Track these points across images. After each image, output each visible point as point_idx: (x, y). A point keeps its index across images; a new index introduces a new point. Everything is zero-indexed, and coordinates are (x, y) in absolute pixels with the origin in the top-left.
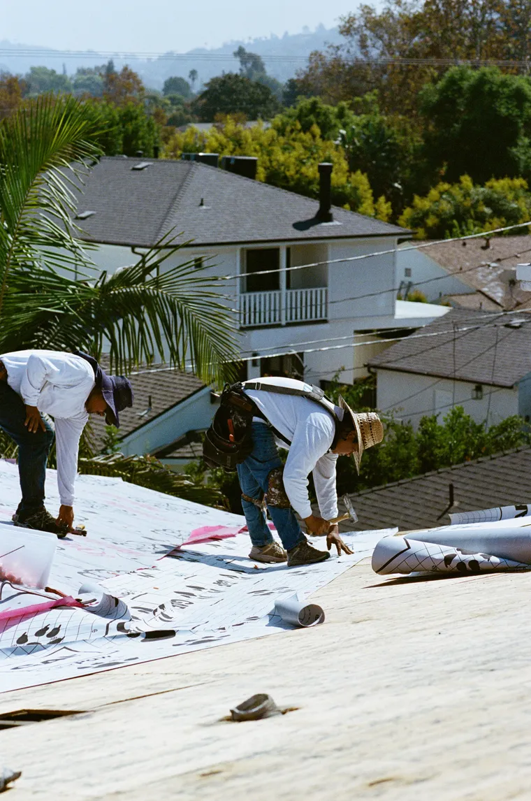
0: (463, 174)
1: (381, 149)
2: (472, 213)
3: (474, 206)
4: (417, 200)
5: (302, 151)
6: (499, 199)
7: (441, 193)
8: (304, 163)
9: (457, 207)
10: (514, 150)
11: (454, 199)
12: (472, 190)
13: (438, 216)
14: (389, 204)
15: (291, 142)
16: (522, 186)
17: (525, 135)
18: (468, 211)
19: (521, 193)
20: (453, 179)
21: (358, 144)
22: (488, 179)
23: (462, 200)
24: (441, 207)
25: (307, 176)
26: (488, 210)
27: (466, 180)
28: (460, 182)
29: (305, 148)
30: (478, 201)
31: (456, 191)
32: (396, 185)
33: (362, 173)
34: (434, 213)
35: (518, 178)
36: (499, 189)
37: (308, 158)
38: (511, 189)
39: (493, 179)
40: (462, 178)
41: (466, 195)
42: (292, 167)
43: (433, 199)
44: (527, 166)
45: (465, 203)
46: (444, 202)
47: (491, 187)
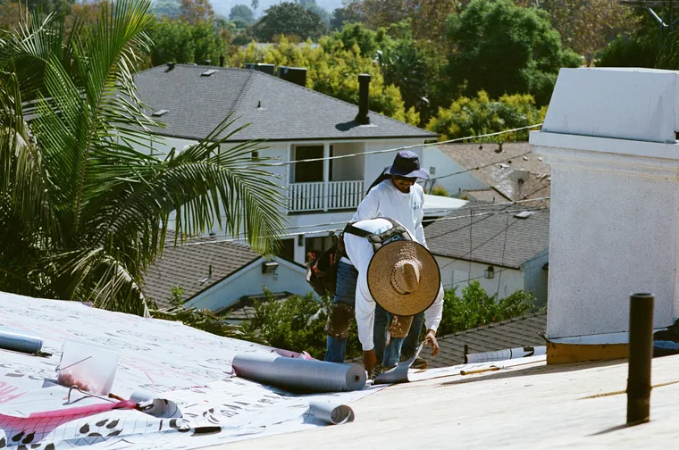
0: (480, 90)
1: (412, 68)
2: (488, 122)
3: (490, 117)
4: (441, 111)
5: (344, 66)
6: (510, 112)
8: (346, 77)
9: (475, 118)
10: (524, 71)
11: (472, 111)
12: (488, 104)
13: (459, 125)
14: (418, 113)
15: (336, 58)
16: (530, 101)
17: (534, 59)
18: (484, 121)
19: (529, 107)
20: (472, 94)
21: (392, 63)
22: (501, 95)
23: (480, 111)
24: (462, 117)
25: (348, 88)
26: (501, 121)
27: (483, 95)
28: (478, 97)
29: (348, 64)
30: (493, 113)
31: (474, 104)
32: (424, 98)
33: (396, 86)
34: (455, 122)
35: (526, 94)
36: (511, 103)
37: (350, 72)
38: (521, 103)
39: (506, 95)
40: (479, 93)
41: (483, 107)
42: (336, 79)
43: (455, 110)
44: (535, 85)
45: (482, 114)
46: (463, 113)
47: (504, 102)
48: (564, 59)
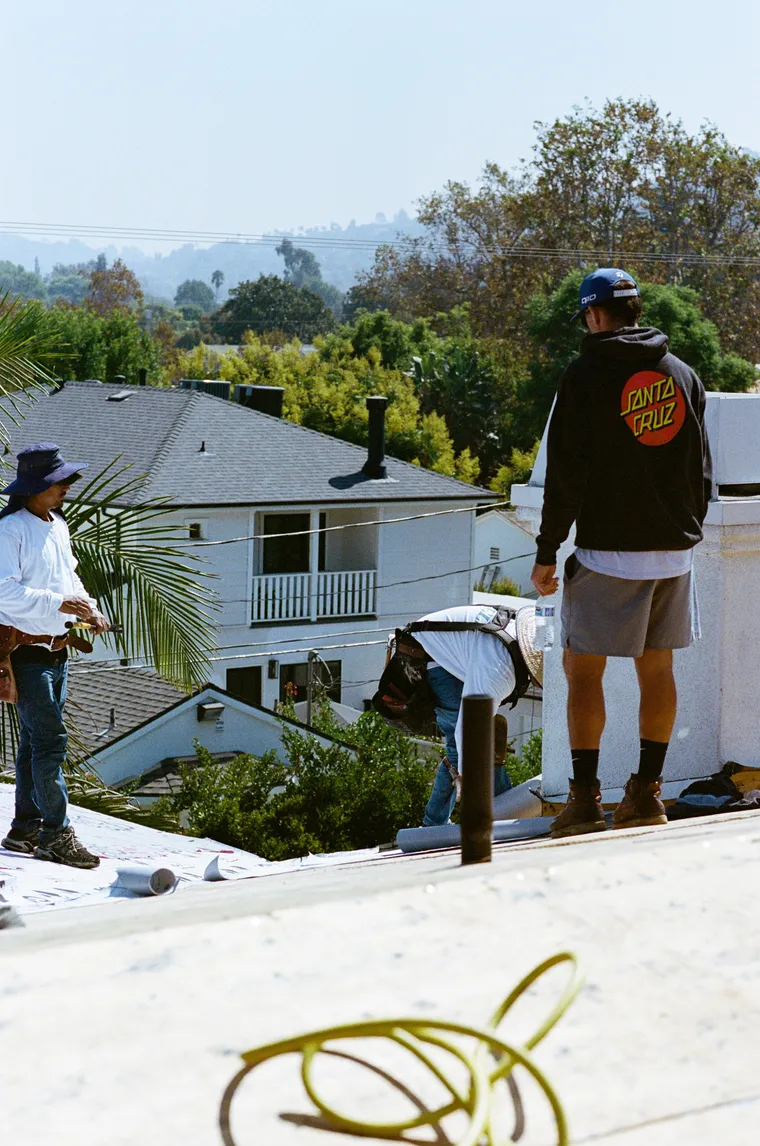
1: (472, 385)
4: (517, 456)
5: (355, 382)
8: (357, 401)
15: (340, 370)
21: (438, 377)
25: (361, 419)
29: (360, 379)
32: (492, 435)
33: (439, 415)
37: (363, 393)
42: (340, 404)
48: (723, 370)
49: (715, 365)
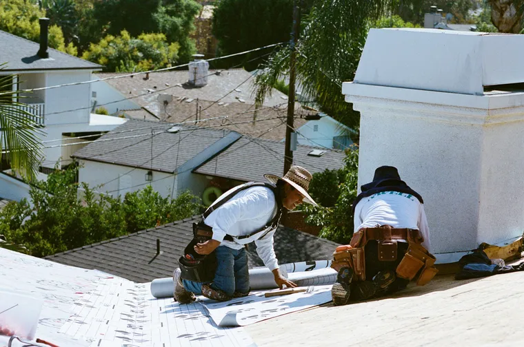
0: (122, 30)
1: (65, 12)
2: (130, 56)
3: (132, 51)
4: (92, 46)
5: (17, 10)
6: (147, 47)
7: (109, 42)
8: (18, 19)
9: (120, 51)
10: (156, 15)
11: (117, 46)
12: (129, 41)
13: (107, 57)
14: (76, 48)
15: (10, 4)
16: (162, 39)
17: (163, 6)
18: (127, 54)
19: (162, 43)
20: (116, 33)
21: (50, 8)
22: (140, 34)
23: (123, 47)
24: (109, 51)
25: (21, 28)
26: (140, 55)
27: (125, 33)
28: (122, 36)
29: (20, 9)
30: (134, 48)
31: (118, 40)
32: (75, 36)
33: (58, 26)
34: (104, 56)
35: (160, 33)
36: (148, 41)
37: (21, 15)
38: (156, 40)
39: (143, 34)
40: (122, 32)
41: (126, 44)
42: (11, 20)
43: (104, 46)
44: (164, 27)
45: (125, 49)
46: (111, 48)
47: (142, 39)
48: (186, 7)
49: (182, 4)
